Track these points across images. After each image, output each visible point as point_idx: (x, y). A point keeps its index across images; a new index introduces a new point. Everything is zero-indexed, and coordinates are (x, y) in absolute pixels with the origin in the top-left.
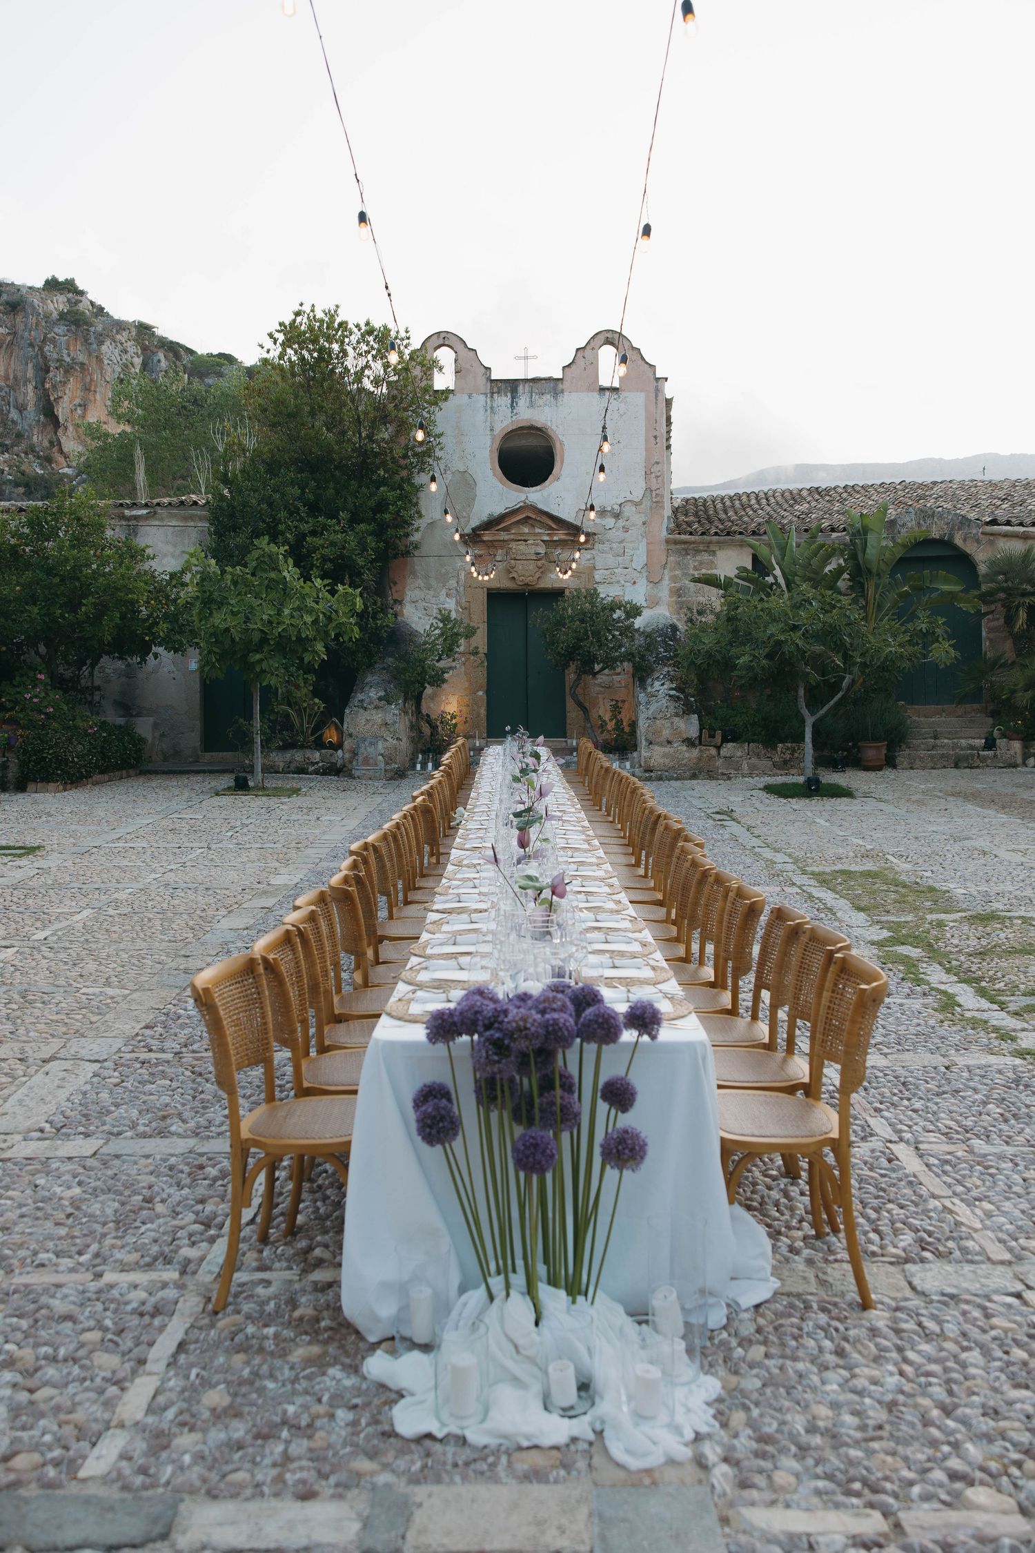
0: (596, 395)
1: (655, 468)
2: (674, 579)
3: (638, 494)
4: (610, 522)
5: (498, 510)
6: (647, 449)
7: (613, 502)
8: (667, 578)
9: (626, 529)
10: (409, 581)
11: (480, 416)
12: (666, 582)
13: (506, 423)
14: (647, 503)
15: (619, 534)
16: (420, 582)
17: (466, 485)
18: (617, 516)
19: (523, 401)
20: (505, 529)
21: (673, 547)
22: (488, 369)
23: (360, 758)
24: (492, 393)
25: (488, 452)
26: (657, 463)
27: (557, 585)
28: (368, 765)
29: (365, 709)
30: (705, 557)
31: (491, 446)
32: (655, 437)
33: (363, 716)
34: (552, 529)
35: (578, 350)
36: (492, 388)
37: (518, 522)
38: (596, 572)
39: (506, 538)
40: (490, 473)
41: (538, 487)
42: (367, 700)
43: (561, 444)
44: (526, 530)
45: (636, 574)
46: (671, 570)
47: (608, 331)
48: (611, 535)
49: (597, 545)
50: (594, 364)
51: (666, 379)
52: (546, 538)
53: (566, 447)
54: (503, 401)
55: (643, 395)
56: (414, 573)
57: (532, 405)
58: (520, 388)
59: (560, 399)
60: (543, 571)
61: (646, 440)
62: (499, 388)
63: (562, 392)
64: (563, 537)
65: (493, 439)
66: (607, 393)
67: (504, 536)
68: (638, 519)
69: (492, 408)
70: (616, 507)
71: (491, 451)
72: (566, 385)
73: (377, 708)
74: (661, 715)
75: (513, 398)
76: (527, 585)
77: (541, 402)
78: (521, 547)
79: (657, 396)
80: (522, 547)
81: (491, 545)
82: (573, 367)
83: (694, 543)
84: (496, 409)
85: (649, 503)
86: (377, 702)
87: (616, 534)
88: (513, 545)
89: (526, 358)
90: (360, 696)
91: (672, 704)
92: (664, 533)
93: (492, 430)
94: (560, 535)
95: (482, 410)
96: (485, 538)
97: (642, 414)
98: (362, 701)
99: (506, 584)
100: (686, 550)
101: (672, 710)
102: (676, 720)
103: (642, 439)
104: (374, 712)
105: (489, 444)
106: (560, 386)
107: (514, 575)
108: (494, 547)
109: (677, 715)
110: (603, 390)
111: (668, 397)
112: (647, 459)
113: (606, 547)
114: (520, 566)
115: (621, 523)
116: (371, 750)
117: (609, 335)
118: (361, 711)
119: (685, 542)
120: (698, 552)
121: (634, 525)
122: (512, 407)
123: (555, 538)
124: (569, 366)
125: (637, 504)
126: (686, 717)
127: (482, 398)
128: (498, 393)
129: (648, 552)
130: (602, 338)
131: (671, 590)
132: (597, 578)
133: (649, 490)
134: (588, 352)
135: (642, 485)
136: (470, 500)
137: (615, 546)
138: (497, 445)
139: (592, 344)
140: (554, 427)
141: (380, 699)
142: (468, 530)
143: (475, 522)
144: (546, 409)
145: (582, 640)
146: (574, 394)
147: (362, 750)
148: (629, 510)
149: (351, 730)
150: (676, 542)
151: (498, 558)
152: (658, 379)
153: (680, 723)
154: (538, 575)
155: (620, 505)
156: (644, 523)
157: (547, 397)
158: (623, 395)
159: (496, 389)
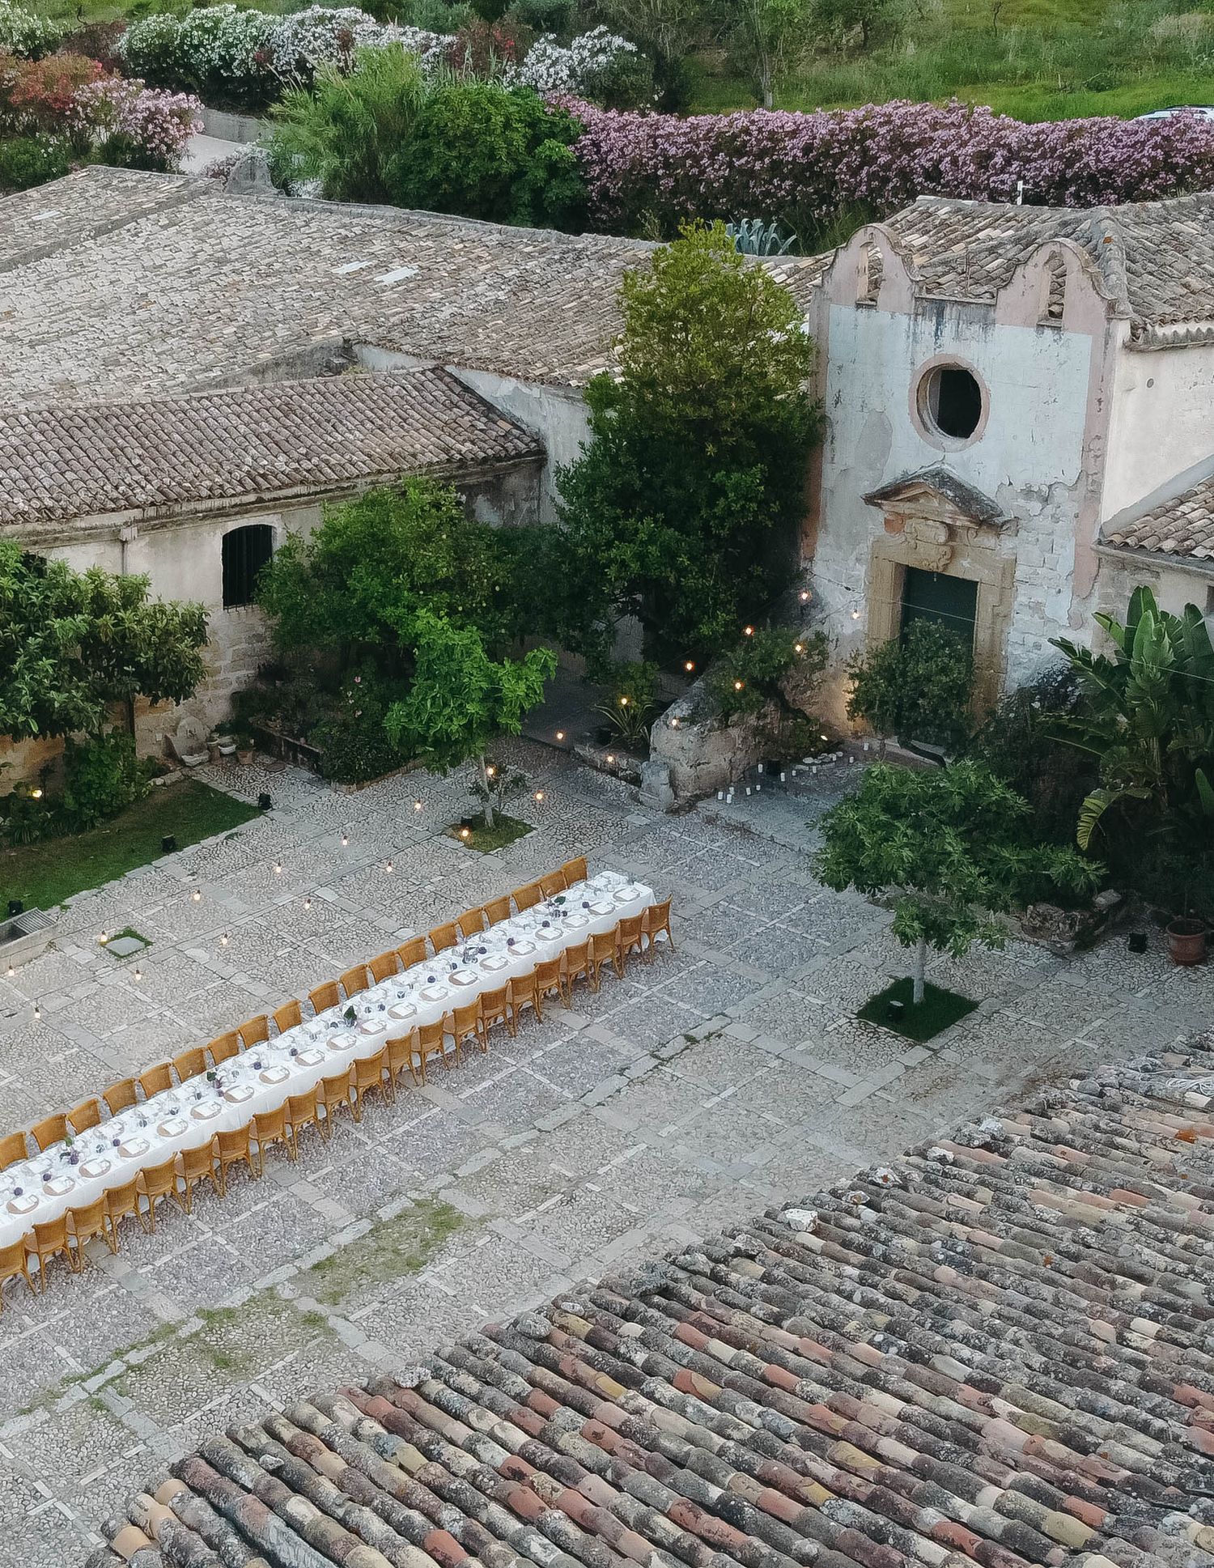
0: (1032, 331)
1: (1095, 445)
2: (1105, 598)
3: (1071, 476)
4: (1035, 506)
5: (914, 467)
6: (1089, 416)
7: (1040, 482)
8: (1097, 594)
9: (1055, 519)
10: (821, 535)
11: (902, 343)
12: (1095, 599)
13: (930, 355)
14: (1082, 490)
15: (1048, 522)
16: (830, 539)
17: (882, 428)
18: (1046, 500)
19: (948, 329)
20: (909, 499)
21: (1106, 559)
24: (917, 313)
25: (906, 391)
26: (1098, 438)
27: (968, 577)
30: (1147, 577)
31: (911, 383)
32: (1100, 401)
34: (955, 511)
36: (916, 308)
38: (1017, 568)
39: (907, 512)
40: (907, 418)
41: (960, 445)
43: (988, 394)
45: (1061, 581)
46: (1102, 586)
47: (1056, 242)
48: (1040, 522)
49: (1021, 533)
50: (1035, 288)
52: (949, 521)
53: (992, 398)
54: (929, 325)
55: (1090, 339)
56: (825, 526)
57: (958, 336)
58: (947, 311)
59: (991, 332)
60: (952, 557)
61: (1088, 404)
62: (924, 309)
63: (994, 323)
65: (913, 376)
66: (1049, 333)
67: (910, 509)
68: (1070, 508)
69: (914, 334)
70: (1045, 489)
71: (910, 390)
75: (938, 324)
76: (933, 570)
77: (968, 334)
79: (1106, 343)
80: (921, 528)
82: (1010, 289)
84: (918, 336)
85: (1084, 490)
87: (1043, 523)
88: (917, 522)
93: (912, 364)
95: (903, 337)
97: (1086, 366)
99: (914, 563)
100: (1122, 566)
103: (1083, 401)
105: (908, 380)
106: (993, 315)
110: (1042, 326)
112: (1087, 430)
113: (1031, 537)
114: (922, 548)
115: (1050, 510)
117: (1057, 251)
119: (1116, 556)
120: (1136, 566)
121: (1064, 515)
122: (936, 334)
125: (1070, 489)
127: (904, 320)
128: (923, 315)
129: (1077, 555)
130: (1047, 251)
131: (1099, 612)
132: (1018, 575)
133: (1083, 474)
134: (1029, 269)
135: (1078, 464)
136: (886, 449)
137: (1041, 537)
138: (916, 383)
139: (1035, 258)
140: (981, 371)
144: (974, 343)
146: (1009, 328)
148: (1059, 494)
150: (1108, 555)
151: (906, 530)
152: (1108, 322)
154: (944, 561)
155: (1050, 486)
156: (1076, 516)
157: (975, 328)
158: (1066, 335)
159: (920, 310)
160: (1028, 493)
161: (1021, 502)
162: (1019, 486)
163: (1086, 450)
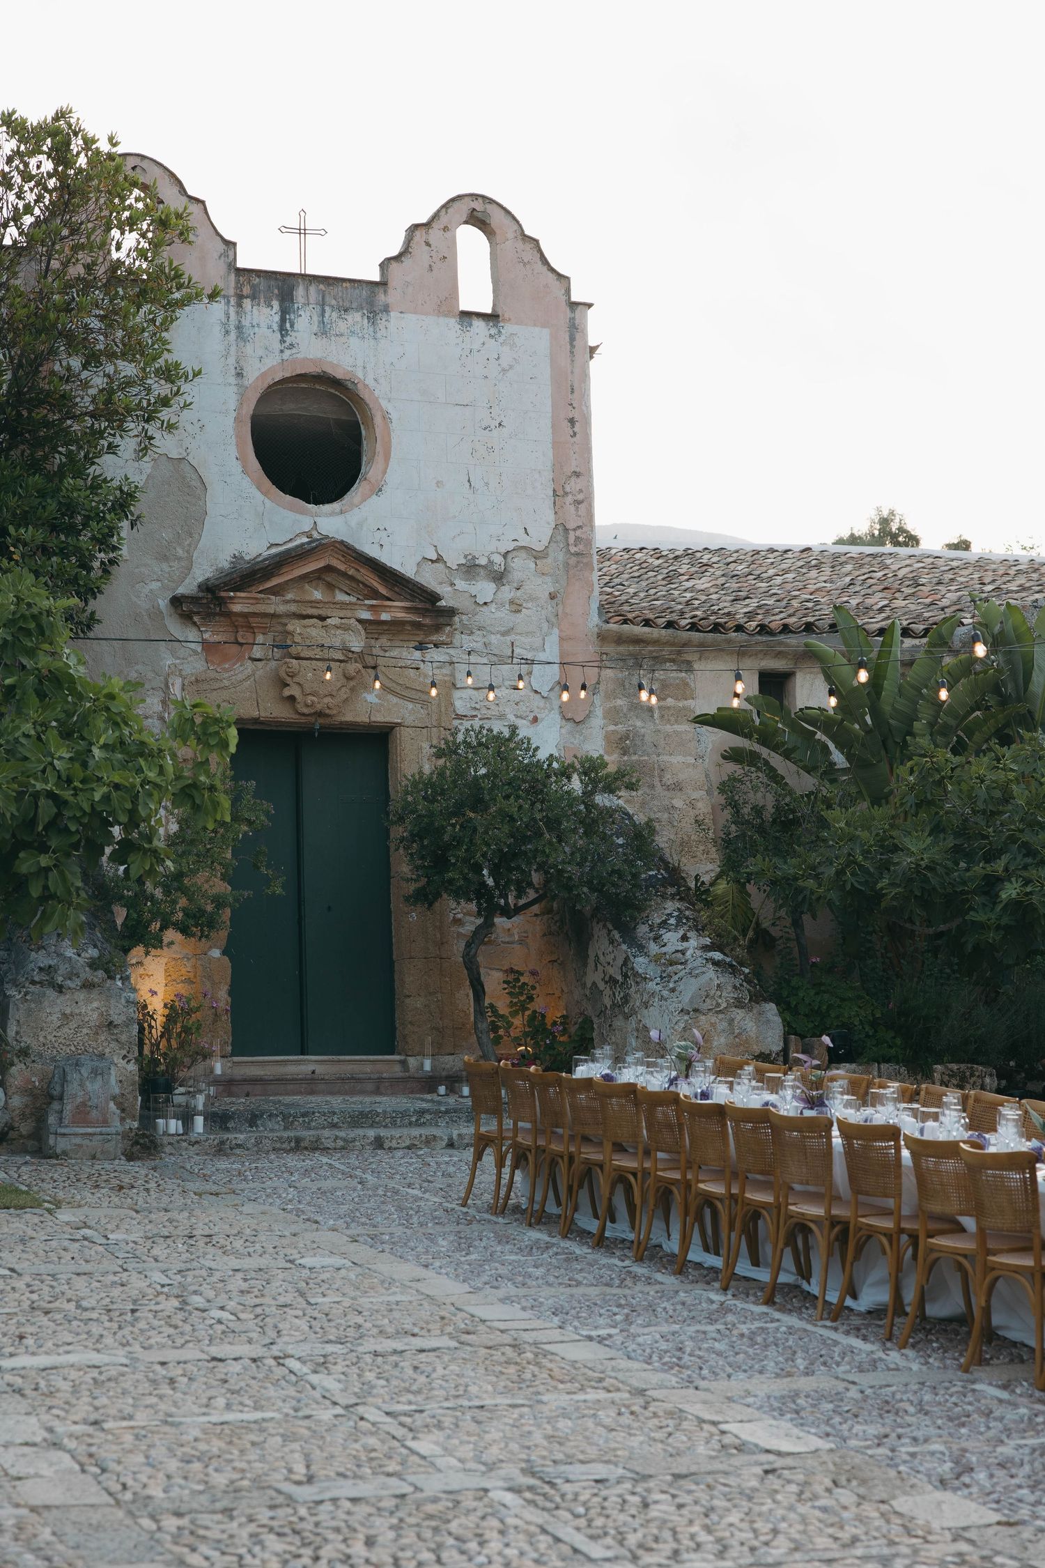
0: (453, 322)
1: (573, 485)
3: (540, 535)
4: (485, 589)
5: (256, 547)
6: (556, 445)
7: (487, 548)
8: (599, 712)
9: (516, 607)
11: (216, 341)
12: (598, 721)
13: (272, 361)
14: (557, 555)
15: (502, 616)
17: (185, 488)
18: (499, 578)
19: (305, 321)
20: (275, 591)
21: (611, 649)
22: (231, 245)
23: (69, 1108)
24: (240, 297)
25: (230, 421)
26: (577, 474)
27: (379, 718)
28: (87, 1123)
29: (60, 989)
30: (673, 675)
31: (238, 410)
32: (572, 421)
33: (54, 1007)
34: (375, 594)
35: (415, 227)
36: (239, 286)
37: (304, 578)
38: (457, 694)
39: (282, 609)
40: (236, 467)
41: (336, 506)
42: (63, 969)
43: (386, 417)
44: (317, 595)
45: (537, 702)
46: (610, 696)
47: (475, 197)
48: (488, 616)
49: (458, 638)
50: (448, 259)
51: (590, 305)
52: (366, 615)
53: (395, 425)
54: (264, 316)
55: (546, 333)
57: (323, 331)
58: (300, 293)
59: (382, 324)
60: (353, 683)
61: (555, 426)
62: (253, 287)
63: (386, 309)
64: (401, 615)
65: (242, 393)
66: (479, 324)
67: (275, 605)
68: (540, 587)
69: (239, 328)
70: (498, 559)
71: (237, 420)
72: (392, 297)
73: (88, 986)
74: (709, 1004)
75: (284, 312)
76: (320, 714)
77: (342, 326)
78: (313, 632)
79: (572, 339)
80: (315, 632)
81: (247, 622)
82: (407, 261)
83: (656, 642)
84: (248, 331)
85: (561, 557)
86: (87, 974)
87: (496, 616)
88: (295, 626)
89: (302, 232)
90: (41, 959)
91: (727, 980)
92: (594, 619)
93: (239, 375)
94: (395, 611)
95: (217, 331)
96: (237, 608)
97: (545, 372)
98: (49, 970)
99: (272, 710)
100: (634, 656)
101: (728, 994)
102: (739, 1014)
103: (546, 423)
104: (81, 996)
105: (232, 404)
106: (381, 298)
107: (293, 690)
108: (250, 628)
109: (739, 1004)
110: (467, 315)
111: (592, 343)
112: (557, 465)
113: (476, 640)
114: (307, 672)
115: (507, 593)
116: (94, 1087)
117: (478, 205)
118: (51, 994)
119: (637, 641)
120: (658, 660)
121: (532, 598)
122: (282, 328)
123: (385, 617)
124: (397, 258)
125: (537, 556)
126: (756, 1008)
127: (219, 307)
128: (253, 297)
129: (564, 656)
130: (463, 208)
131: (607, 738)
133: (561, 528)
134: (435, 235)
135: (549, 517)
136: (192, 522)
137: (494, 639)
138: (249, 409)
139: (444, 219)
140: (370, 382)
141: (93, 965)
142: (187, 587)
143: (202, 571)
144: (354, 342)
145: (525, 839)
146: (410, 317)
147: (73, 1088)
148: (521, 567)
149: (27, 1040)
150: (620, 640)
151: (257, 652)
152: (574, 305)
153: (746, 1021)
154: (344, 694)
155: (505, 555)
156: (552, 597)
157: (355, 317)
158: (508, 329)
159: (246, 290)
160: (470, 569)
161: (461, 584)
162: (454, 559)
163: (558, 495)
